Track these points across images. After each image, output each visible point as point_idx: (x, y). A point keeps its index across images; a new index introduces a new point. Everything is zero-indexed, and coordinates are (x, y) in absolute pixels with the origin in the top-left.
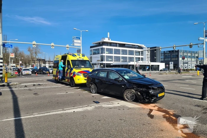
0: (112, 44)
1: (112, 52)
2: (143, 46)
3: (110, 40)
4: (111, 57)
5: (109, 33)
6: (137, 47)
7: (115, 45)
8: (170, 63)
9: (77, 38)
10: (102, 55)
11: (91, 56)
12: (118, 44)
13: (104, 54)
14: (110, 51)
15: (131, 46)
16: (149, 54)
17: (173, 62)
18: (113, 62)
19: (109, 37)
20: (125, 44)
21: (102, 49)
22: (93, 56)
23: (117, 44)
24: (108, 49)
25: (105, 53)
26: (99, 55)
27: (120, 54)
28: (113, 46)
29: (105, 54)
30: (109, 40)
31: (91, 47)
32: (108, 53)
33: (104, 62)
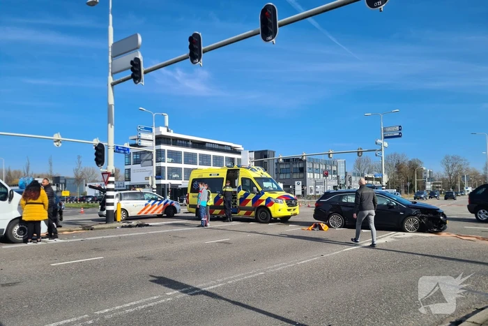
0: (178, 141)
1: (180, 158)
2: (240, 147)
3: (172, 131)
4: (178, 171)
6: (229, 149)
7: (184, 143)
8: (296, 182)
9: (146, 128)
10: (158, 164)
11: (128, 167)
12: (192, 141)
13: (162, 164)
14: (175, 157)
15: (217, 147)
17: (301, 182)
18: (183, 181)
19: (167, 124)
20: (204, 143)
21: (160, 152)
22: (133, 167)
23: (187, 141)
24: (171, 154)
25: (166, 161)
27: (195, 163)
28: (182, 145)
29: (167, 164)
30: (168, 131)
32: (172, 162)
33: (163, 182)
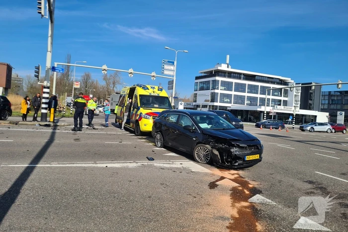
0: (232, 74)
1: (232, 87)
2: (289, 80)
3: (230, 67)
4: (229, 96)
5: (228, 56)
6: (278, 81)
7: (238, 76)
8: (339, 113)
10: (213, 91)
11: (196, 92)
12: (244, 74)
13: (216, 91)
14: (228, 86)
15: (266, 79)
16: (300, 94)
17: (343, 113)
18: (232, 104)
19: (228, 62)
20: (255, 76)
21: (215, 82)
22: (199, 92)
23: (240, 74)
24: (224, 83)
25: (219, 89)
26: (208, 92)
27: (244, 91)
28: (234, 78)
29: (220, 91)
30: (228, 67)
31: (197, 78)
32: (225, 90)
33: (215, 104)
